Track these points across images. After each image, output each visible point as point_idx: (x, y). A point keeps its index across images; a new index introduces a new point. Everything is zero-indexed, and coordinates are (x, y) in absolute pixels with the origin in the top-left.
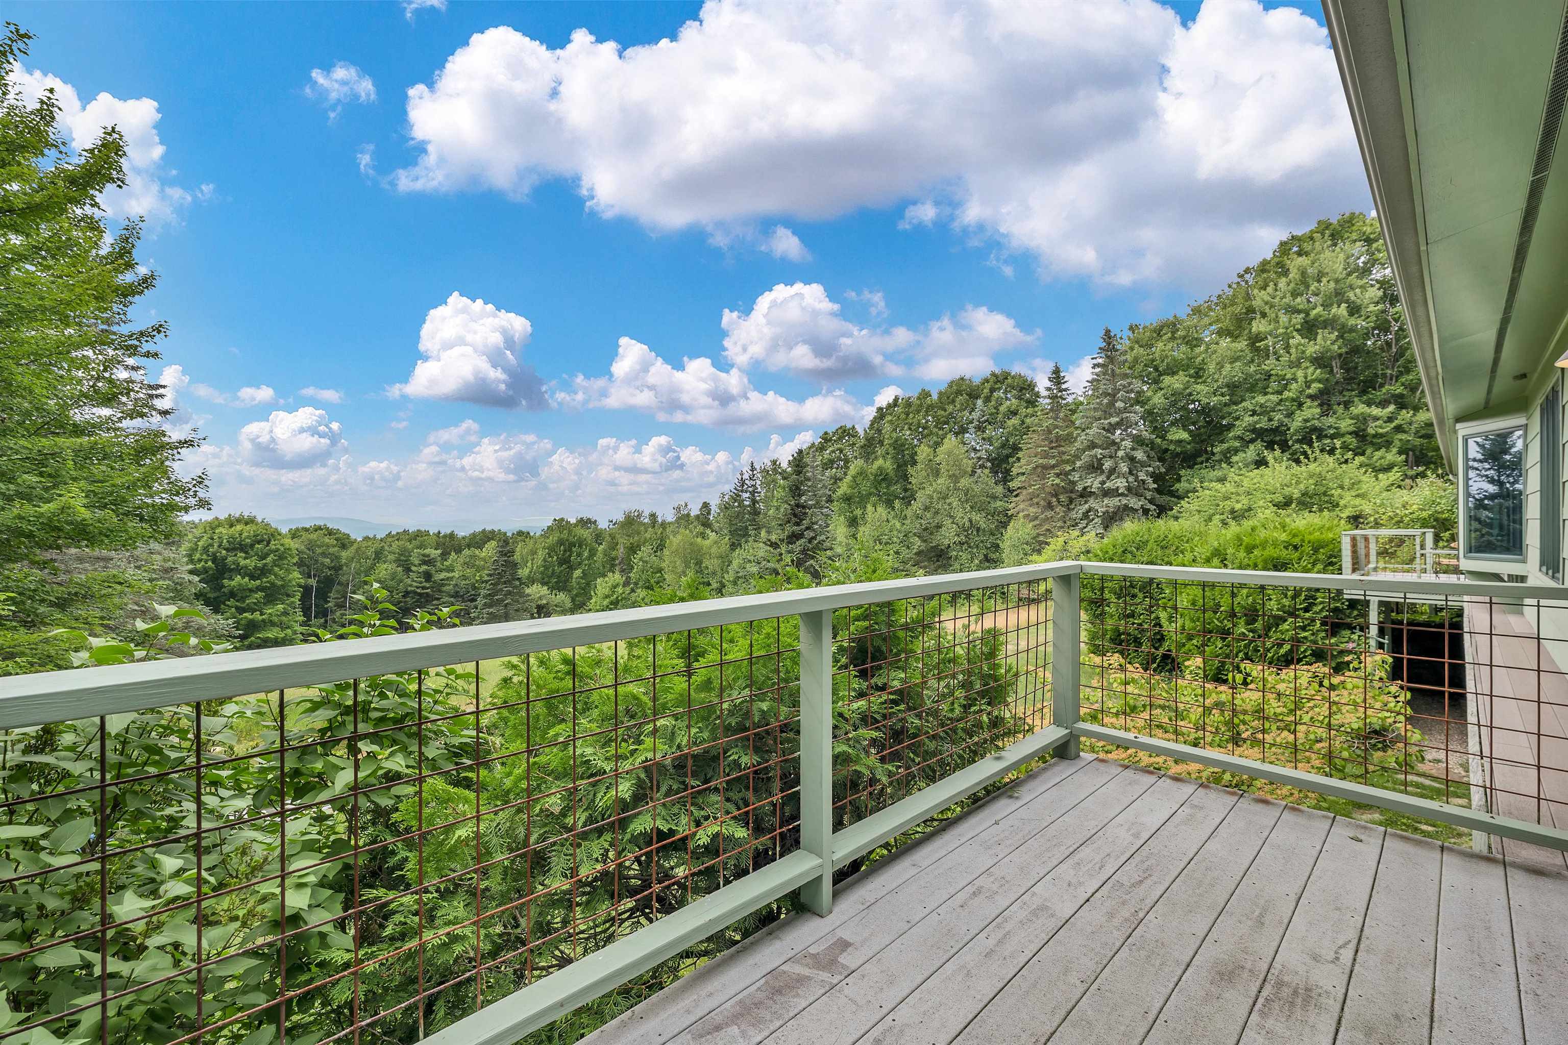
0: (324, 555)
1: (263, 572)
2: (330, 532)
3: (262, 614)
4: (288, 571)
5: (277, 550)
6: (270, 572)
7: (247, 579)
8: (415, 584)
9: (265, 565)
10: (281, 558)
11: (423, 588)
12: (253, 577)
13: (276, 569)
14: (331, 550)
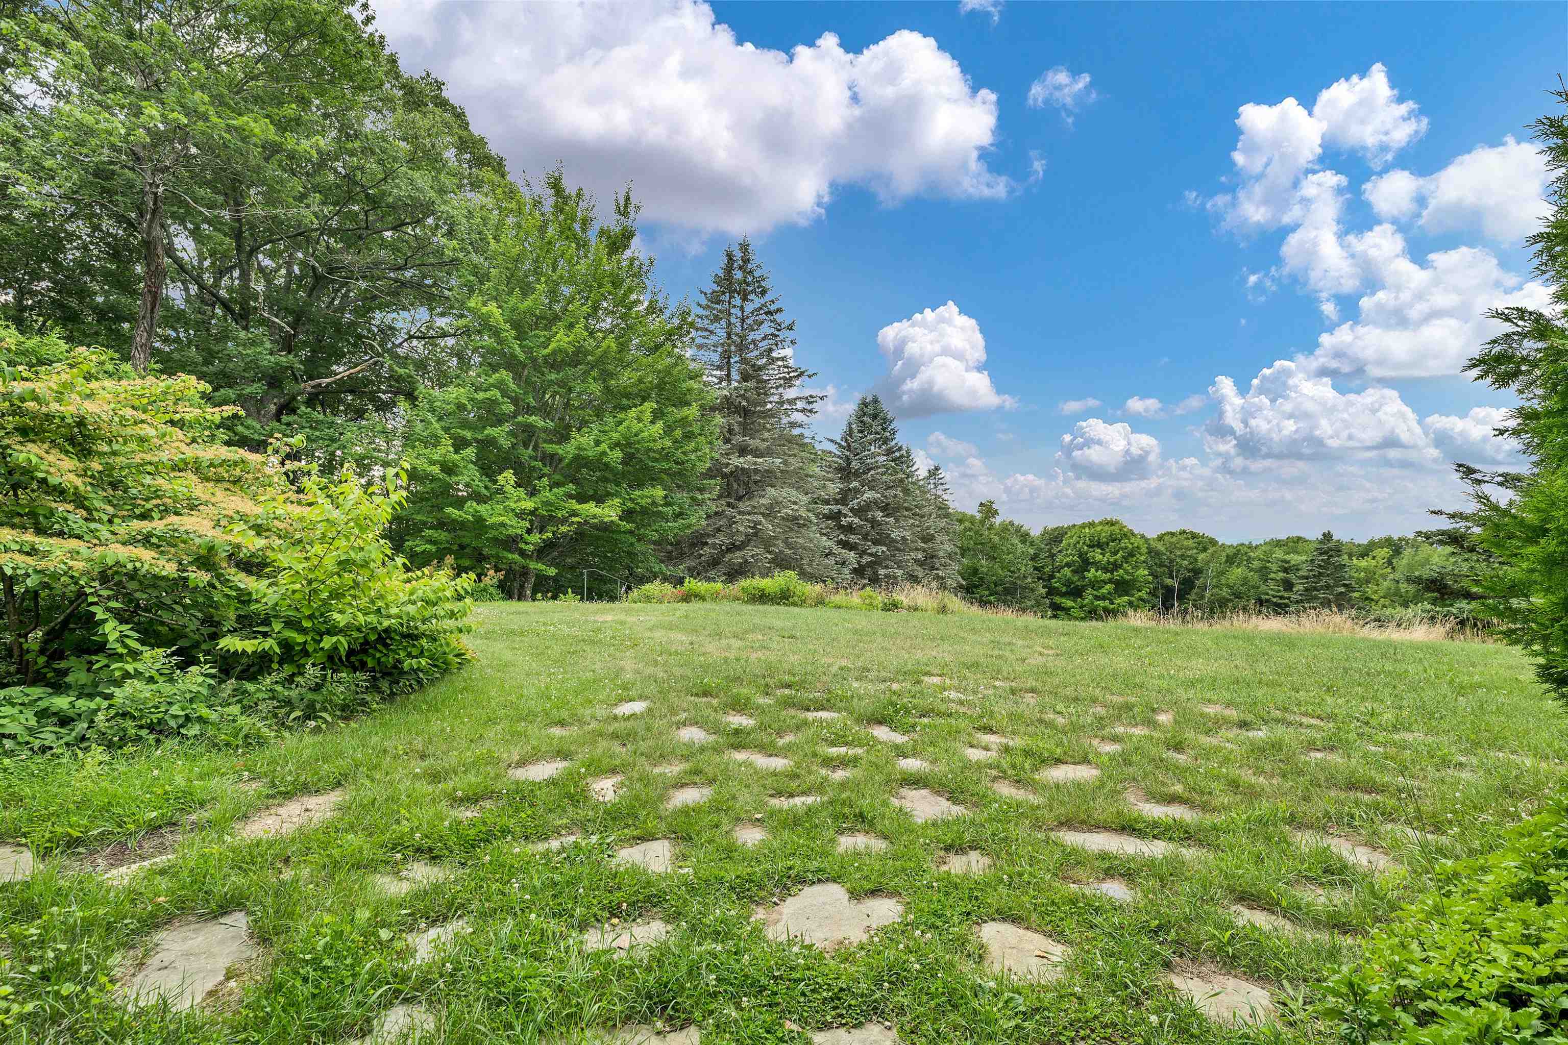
0: (1183, 557)
1: (1116, 566)
2: (1194, 536)
3: (1112, 603)
4: (1136, 568)
5: (1126, 548)
6: (1121, 566)
7: (1100, 572)
8: (1271, 592)
9: (1116, 560)
10: (1131, 554)
11: (1281, 598)
12: (1105, 570)
13: (1125, 565)
14: (1189, 553)
